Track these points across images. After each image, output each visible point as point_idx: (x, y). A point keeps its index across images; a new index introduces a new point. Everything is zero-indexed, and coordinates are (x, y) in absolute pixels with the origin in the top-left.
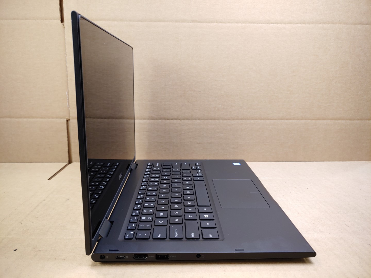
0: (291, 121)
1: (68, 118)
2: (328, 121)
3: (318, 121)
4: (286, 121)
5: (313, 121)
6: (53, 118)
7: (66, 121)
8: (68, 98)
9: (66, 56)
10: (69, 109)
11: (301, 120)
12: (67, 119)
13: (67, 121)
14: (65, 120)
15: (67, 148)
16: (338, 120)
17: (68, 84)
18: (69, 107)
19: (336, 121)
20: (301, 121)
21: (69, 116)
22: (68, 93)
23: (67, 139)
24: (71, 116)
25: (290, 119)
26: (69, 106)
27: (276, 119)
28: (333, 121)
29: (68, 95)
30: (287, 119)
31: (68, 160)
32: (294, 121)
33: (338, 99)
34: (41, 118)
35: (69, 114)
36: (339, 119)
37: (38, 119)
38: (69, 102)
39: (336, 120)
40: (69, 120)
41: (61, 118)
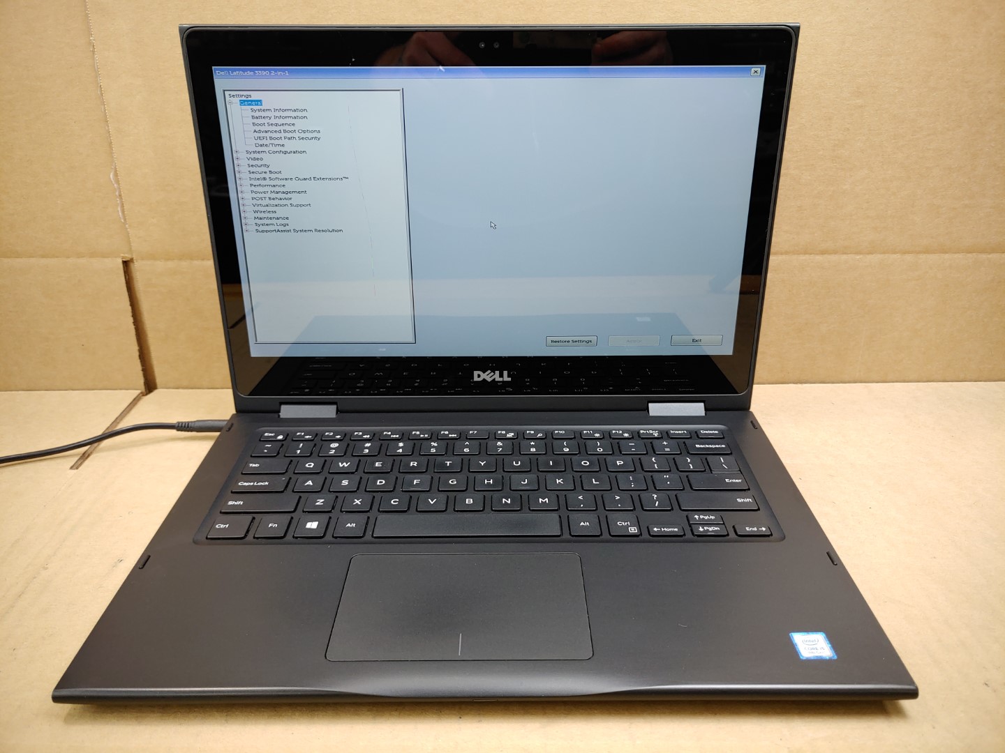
0: (833, 258)
1: (128, 257)
2: (956, 256)
3: (923, 256)
4: (819, 258)
5: (909, 257)
6: (80, 255)
7: (121, 266)
8: (117, 193)
9: (93, 52)
10: (127, 226)
11: (870, 253)
12: (124, 260)
13: (126, 264)
14: (120, 261)
15: (136, 348)
16: (990, 253)
17: (111, 148)
18: (125, 223)
19: (984, 256)
20: (870, 257)
21: (130, 250)
22: (116, 175)
23: (131, 320)
24: (133, 249)
25: (835, 252)
26: (125, 220)
27: (787, 253)
28: (974, 254)
29: (117, 182)
30: (823, 253)
31: (141, 381)
32: (844, 257)
33: (998, 183)
34: (43, 256)
35: (129, 243)
36: (993, 251)
37: (33, 260)
38: (122, 206)
39: (983, 251)
40: (132, 260)
41: (104, 256)
